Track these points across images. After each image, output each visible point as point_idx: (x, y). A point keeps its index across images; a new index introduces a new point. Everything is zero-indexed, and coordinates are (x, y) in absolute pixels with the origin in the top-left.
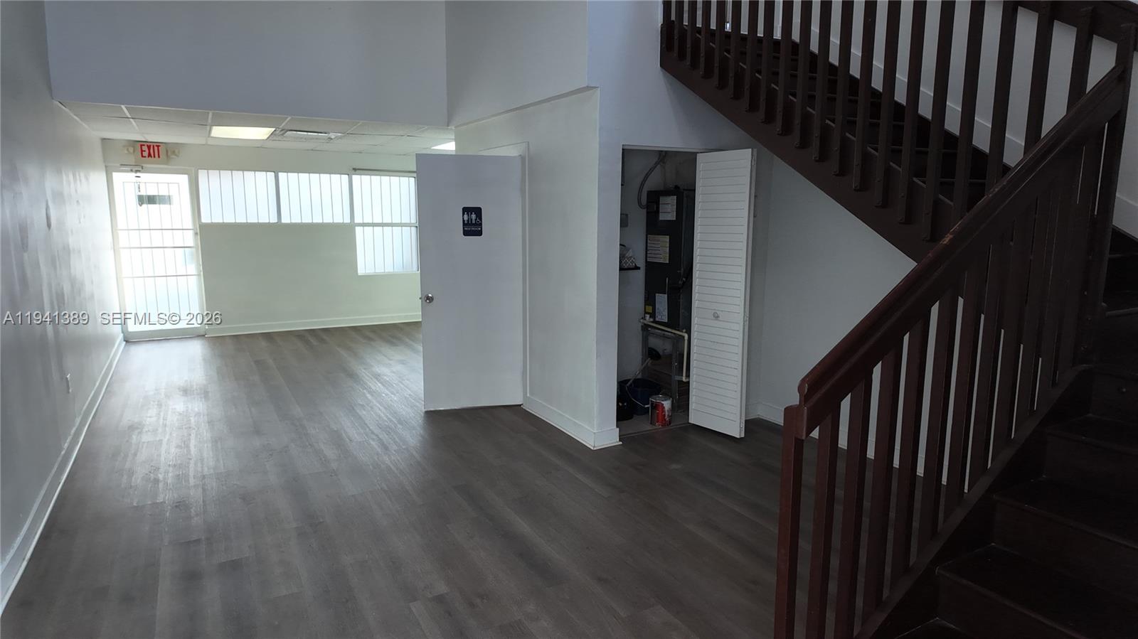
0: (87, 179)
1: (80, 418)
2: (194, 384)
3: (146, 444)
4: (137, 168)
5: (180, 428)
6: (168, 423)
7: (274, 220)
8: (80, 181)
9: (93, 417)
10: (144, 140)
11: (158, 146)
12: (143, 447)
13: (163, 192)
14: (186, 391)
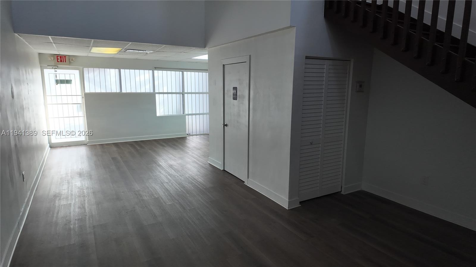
0: (32, 72)
1: (30, 192)
2: (84, 170)
3: (63, 206)
4: (55, 67)
5: (79, 196)
6: (73, 194)
7: (118, 91)
8: (29, 73)
9: (36, 190)
10: (59, 54)
11: (65, 57)
12: (61, 208)
13: (68, 78)
14: (81, 175)
